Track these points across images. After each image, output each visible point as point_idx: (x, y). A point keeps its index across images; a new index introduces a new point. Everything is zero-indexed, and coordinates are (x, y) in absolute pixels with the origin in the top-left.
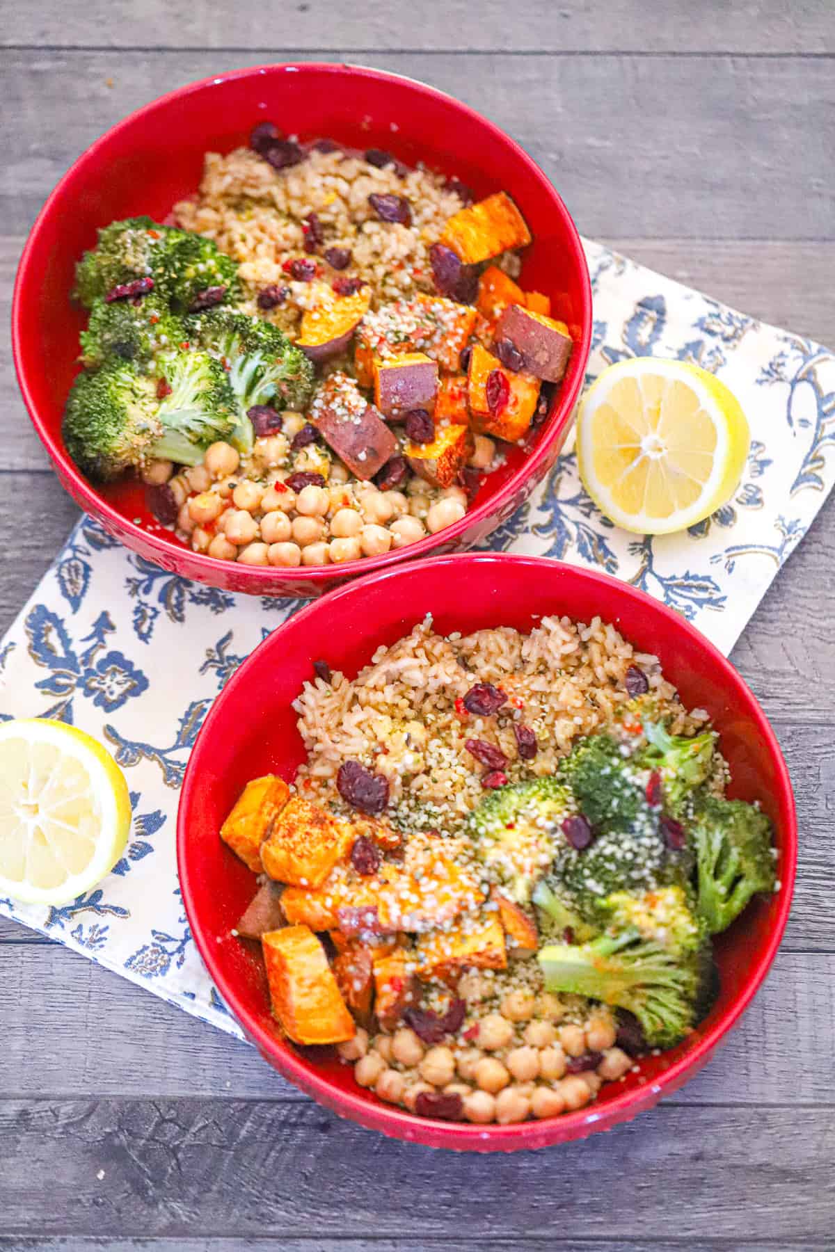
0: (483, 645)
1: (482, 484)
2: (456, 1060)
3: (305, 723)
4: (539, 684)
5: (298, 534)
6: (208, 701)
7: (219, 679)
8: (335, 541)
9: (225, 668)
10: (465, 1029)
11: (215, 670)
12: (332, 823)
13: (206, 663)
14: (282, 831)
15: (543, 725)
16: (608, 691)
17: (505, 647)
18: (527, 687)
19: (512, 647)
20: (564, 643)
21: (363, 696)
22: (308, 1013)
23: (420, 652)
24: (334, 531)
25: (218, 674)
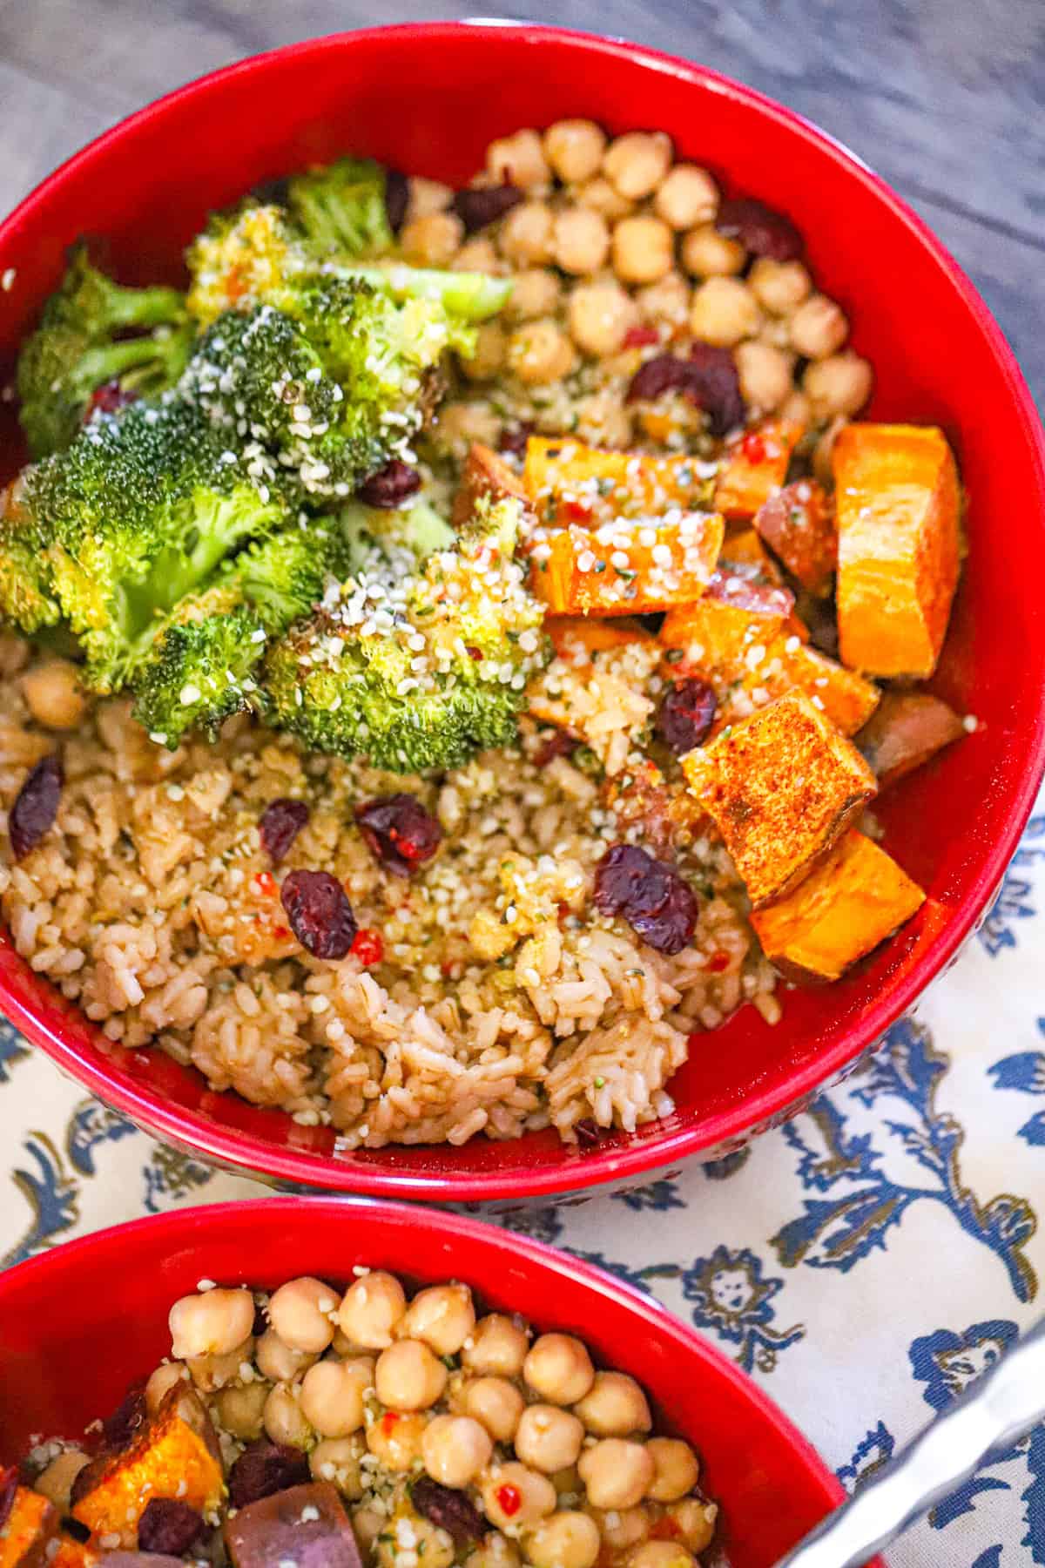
0: (265, 1056)
1: (98, 1424)
2: (690, 304)
3: (669, 1055)
4: (210, 905)
5: (514, 1397)
6: (814, 1262)
7: (772, 1302)
8: (448, 1345)
9: (751, 1320)
10: (649, 353)
11: (772, 1325)
12: (719, 795)
13: (783, 1346)
14: (818, 812)
15: (239, 836)
16: (89, 842)
17: (229, 1029)
18: (231, 911)
19: (216, 1029)
20: (122, 947)
21: (540, 1048)
22: (916, 478)
23: (393, 1072)
24: (441, 1372)
25: (769, 1314)
